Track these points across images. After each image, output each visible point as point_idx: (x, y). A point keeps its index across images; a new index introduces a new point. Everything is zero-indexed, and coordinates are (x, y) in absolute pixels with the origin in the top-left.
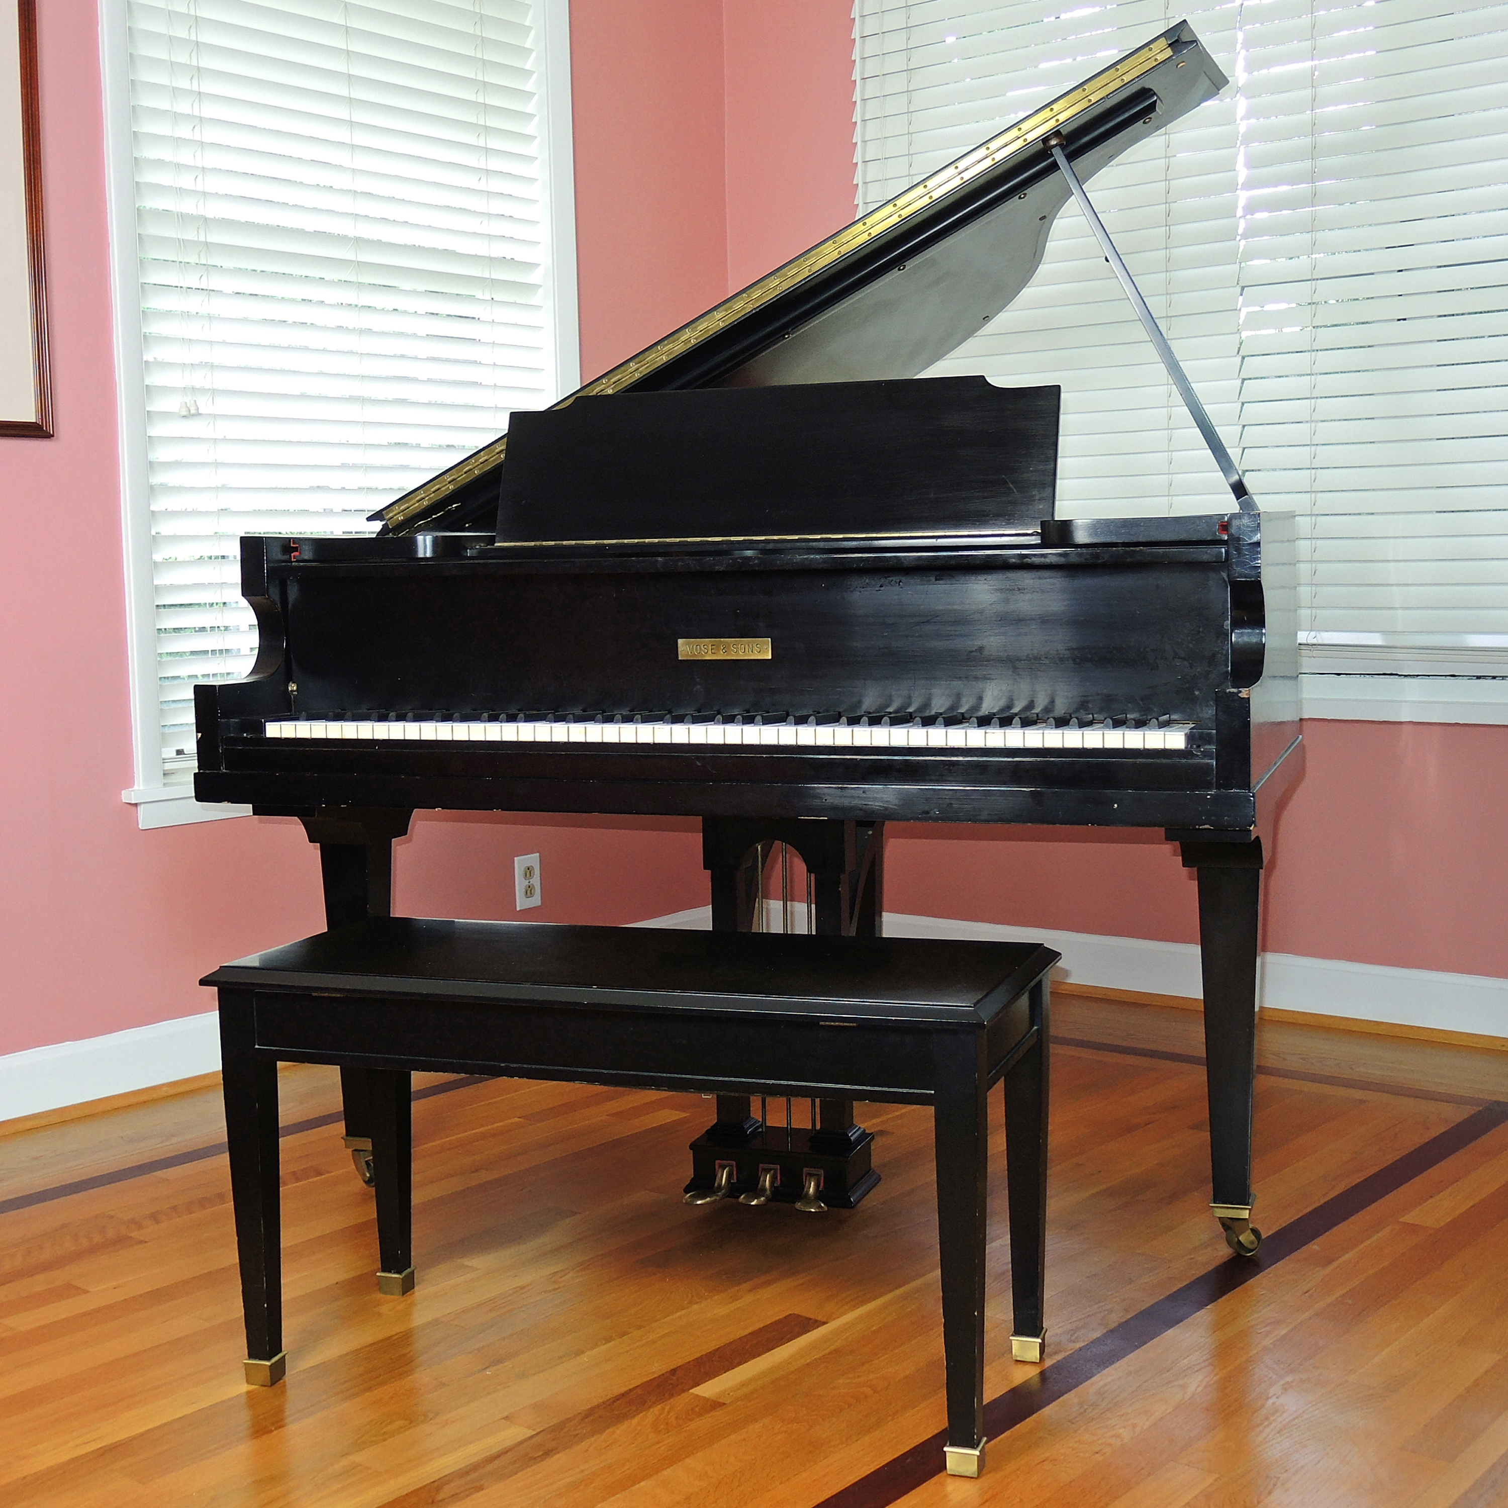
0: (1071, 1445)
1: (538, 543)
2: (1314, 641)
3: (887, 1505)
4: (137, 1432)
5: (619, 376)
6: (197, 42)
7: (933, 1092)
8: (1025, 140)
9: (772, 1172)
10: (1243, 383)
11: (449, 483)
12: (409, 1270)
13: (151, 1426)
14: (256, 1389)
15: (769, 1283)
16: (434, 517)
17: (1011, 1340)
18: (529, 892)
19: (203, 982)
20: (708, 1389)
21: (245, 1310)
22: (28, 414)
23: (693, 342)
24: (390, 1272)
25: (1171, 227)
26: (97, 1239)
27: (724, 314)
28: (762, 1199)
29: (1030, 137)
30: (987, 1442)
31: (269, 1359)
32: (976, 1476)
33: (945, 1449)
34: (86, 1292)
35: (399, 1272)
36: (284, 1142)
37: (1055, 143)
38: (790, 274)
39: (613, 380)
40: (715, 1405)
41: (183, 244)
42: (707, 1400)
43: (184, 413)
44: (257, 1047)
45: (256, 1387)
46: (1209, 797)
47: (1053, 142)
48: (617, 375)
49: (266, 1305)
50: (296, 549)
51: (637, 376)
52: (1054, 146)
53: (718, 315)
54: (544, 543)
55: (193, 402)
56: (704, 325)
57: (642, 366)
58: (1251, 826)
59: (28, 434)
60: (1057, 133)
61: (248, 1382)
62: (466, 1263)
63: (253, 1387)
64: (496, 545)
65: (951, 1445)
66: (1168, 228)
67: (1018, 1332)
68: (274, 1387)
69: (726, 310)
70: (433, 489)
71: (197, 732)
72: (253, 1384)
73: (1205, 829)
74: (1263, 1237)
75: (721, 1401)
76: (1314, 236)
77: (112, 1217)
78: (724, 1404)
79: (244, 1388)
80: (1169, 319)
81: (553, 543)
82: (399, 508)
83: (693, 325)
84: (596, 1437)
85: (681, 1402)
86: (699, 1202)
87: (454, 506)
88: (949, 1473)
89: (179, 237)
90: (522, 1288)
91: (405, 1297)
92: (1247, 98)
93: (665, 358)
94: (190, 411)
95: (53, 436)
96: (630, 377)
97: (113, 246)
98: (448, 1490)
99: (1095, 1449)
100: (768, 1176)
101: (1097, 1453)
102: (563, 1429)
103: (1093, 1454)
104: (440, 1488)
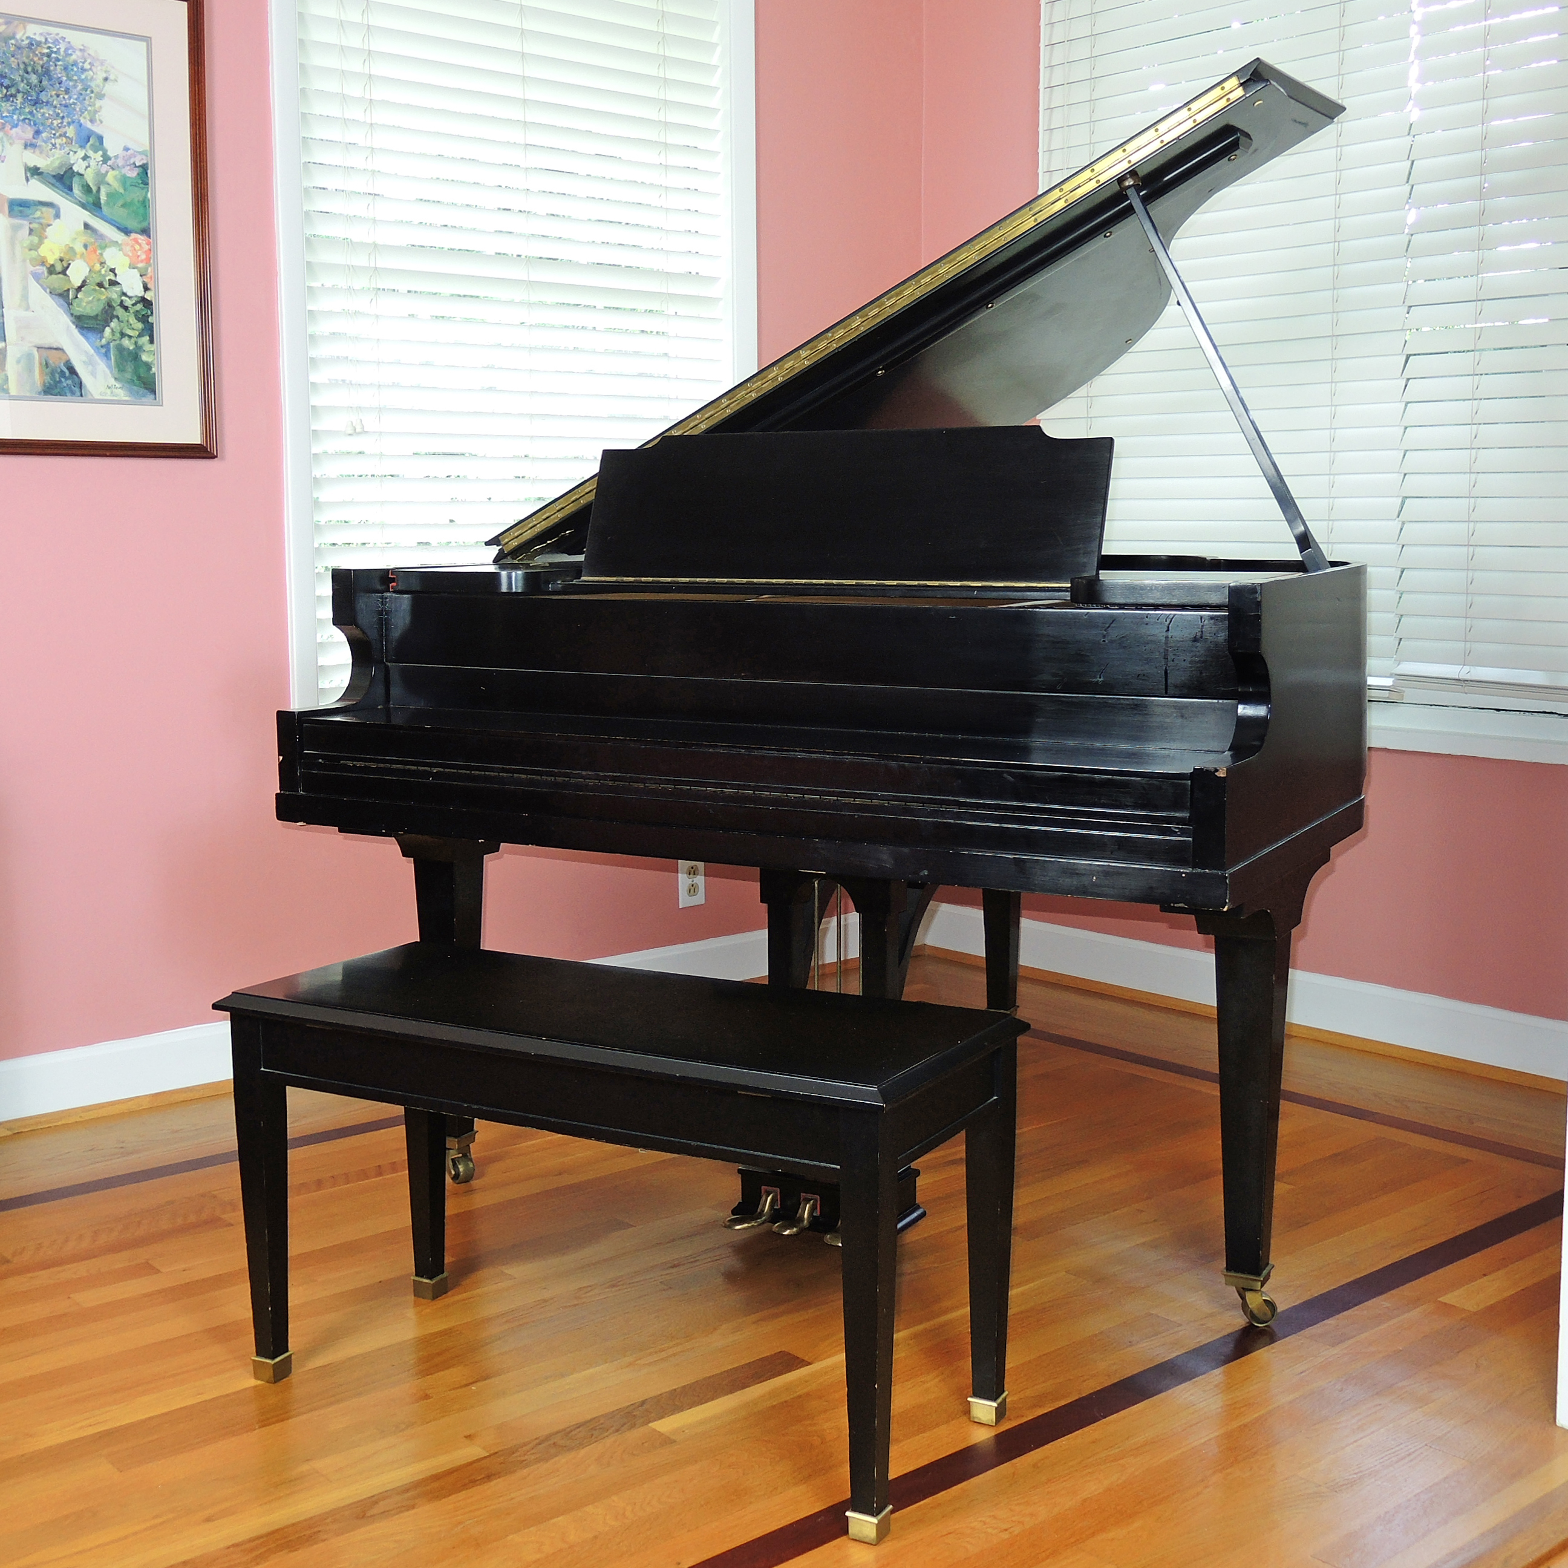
0: (984, 1519)
1: (619, 579)
2: (1468, 677)
3: (776, 1565)
4: (139, 1419)
5: (712, 412)
6: (370, 75)
7: (839, 1167)
8: (1098, 181)
9: (812, 1202)
10: (1406, 406)
11: (558, 511)
12: (441, 1276)
13: (152, 1415)
14: (262, 1385)
15: (776, 1316)
16: (548, 542)
17: (969, 1402)
18: (692, 891)
19: (216, 1006)
20: (665, 1425)
21: (253, 1311)
22: (193, 436)
23: (780, 379)
24: (422, 1277)
25: (1341, 243)
26: (192, 1218)
27: (809, 352)
28: (795, 1229)
29: (1103, 179)
30: (892, 1512)
31: (273, 1358)
32: (874, 1543)
33: (848, 1514)
34: (158, 1271)
35: (431, 1279)
36: (293, 1155)
37: (1131, 183)
38: (872, 314)
39: (706, 416)
40: (666, 1441)
41: (352, 269)
42: (661, 1434)
43: (350, 432)
44: (262, 1069)
45: (263, 1382)
46: (1184, 875)
47: (1129, 182)
48: (710, 411)
49: (270, 1309)
50: (393, 580)
51: (729, 411)
52: (1129, 187)
53: (804, 353)
54: (625, 579)
55: (359, 421)
56: (790, 364)
57: (733, 402)
58: (1224, 908)
59: (192, 455)
60: (1133, 173)
61: (257, 1377)
62: (506, 1271)
63: (259, 1382)
64: (583, 578)
65: (854, 1510)
66: (1337, 244)
67: (976, 1394)
68: (279, 1384)
69: (811, 350)
70: (544, 517)
71: (279, 755)
72: (259, 1380)
73: (1179, 907)
74: (1279, 1310)
75: (673, 1437)
76: (1481, 254)
77: (215, 1197)
78: (675, 1441)
79: (253, 1382)
80: (1334, 338)
81: (632, 579)
82: (514, 534)
83: (780, 364)
84: (539, 1465)
85: (635, 1435)
86: (738, 1227)
87: (567, 532)
88: (851, 1537)
89: (349, 263)
90: (545, 1301)
91: (434, 1302)
92: (1421, 110)
93: (754, 395)
94: (355, 430)
95: (216, 457)
96: (721, 414)
97: (280, 275)
98: (382, 1506)
99: (1005, 1526)
100: (808, 1205)
101: (1006, 1530)
102: (513, 1453)
103: (1001, 1531)
104: (376, 1503)
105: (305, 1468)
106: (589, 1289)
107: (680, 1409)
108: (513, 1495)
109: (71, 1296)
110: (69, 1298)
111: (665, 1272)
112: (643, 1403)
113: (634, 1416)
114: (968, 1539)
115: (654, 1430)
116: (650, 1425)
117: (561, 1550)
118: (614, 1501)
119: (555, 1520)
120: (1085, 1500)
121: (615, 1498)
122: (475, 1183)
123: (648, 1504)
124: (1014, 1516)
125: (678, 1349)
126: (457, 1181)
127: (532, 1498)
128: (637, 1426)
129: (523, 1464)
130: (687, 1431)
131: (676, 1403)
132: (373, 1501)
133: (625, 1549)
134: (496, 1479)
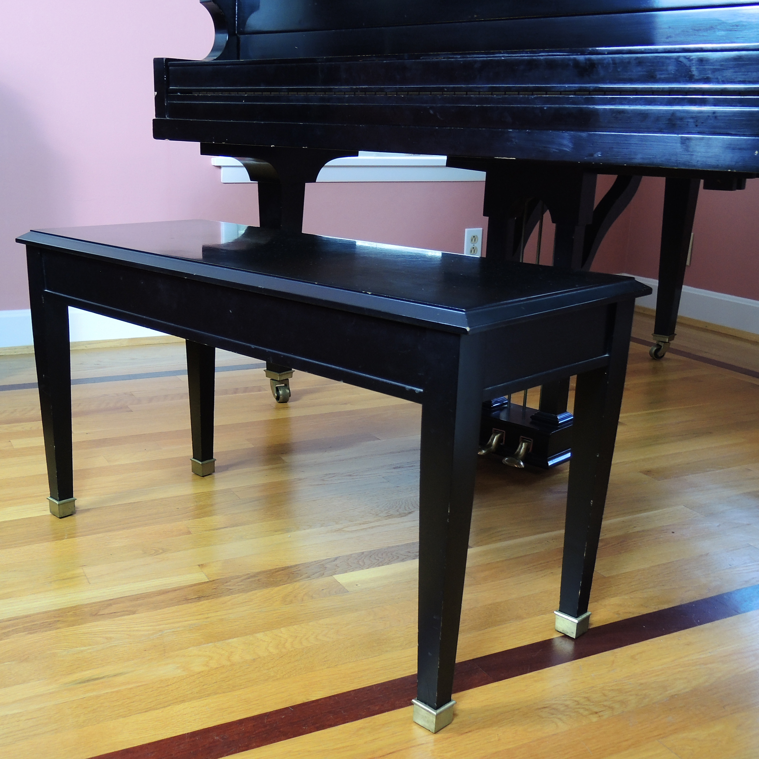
9: (500, 434)
18: (473, 251)
20: (345, 578)
28: (483, 452)
42: (339, 584)
67: (561, 611)
71: (155, 91)
75: (347, 588)
77: (132, 395)
78: (348, 592)
84: (240, 595)
85: (319, 582)
98: (112, 609)
99: (596, 709)
100: (496, 437)
101: (596, 713)
102: (227, 582)
103: (592, 714)
104: (110, 605)
105: (79, 571)
106: (333, 475)
107: (361, 567)
108: (210, 615)
109: (11, 441)
110: (10, 441)
111: (389, 471)
112: (336, 559)
113: (326, 567)
114: (560, 716)
115: (336, 581)
116: (334, 576)
117: (223, 666)
118: (281, 633)
119: (230, 640)
120: (672, 697)
121: (283, 630)
122: (290, 404)
123: (307, 639)
124: (606, 701)
125: (377, 524)
126: (279, 401)
127: (222, 620)
128: (324, 576)
129: (230, 592)
130: (359, 585)
131: (360, 563)
132: (110, 603)
133: (272, 675)
134: (204, 600)
